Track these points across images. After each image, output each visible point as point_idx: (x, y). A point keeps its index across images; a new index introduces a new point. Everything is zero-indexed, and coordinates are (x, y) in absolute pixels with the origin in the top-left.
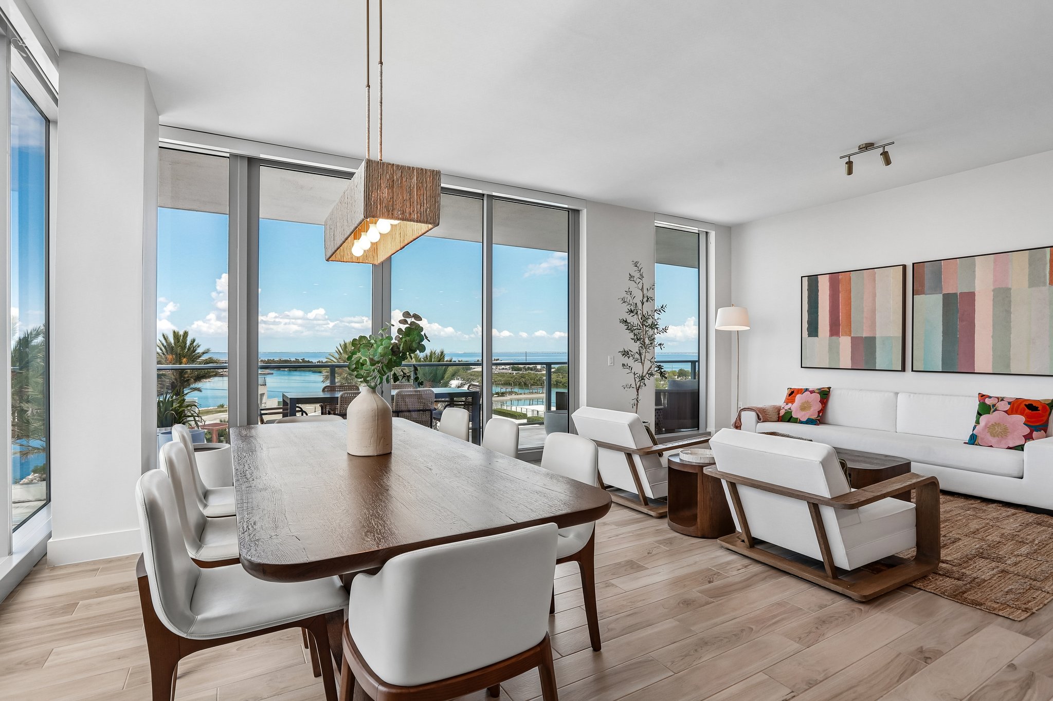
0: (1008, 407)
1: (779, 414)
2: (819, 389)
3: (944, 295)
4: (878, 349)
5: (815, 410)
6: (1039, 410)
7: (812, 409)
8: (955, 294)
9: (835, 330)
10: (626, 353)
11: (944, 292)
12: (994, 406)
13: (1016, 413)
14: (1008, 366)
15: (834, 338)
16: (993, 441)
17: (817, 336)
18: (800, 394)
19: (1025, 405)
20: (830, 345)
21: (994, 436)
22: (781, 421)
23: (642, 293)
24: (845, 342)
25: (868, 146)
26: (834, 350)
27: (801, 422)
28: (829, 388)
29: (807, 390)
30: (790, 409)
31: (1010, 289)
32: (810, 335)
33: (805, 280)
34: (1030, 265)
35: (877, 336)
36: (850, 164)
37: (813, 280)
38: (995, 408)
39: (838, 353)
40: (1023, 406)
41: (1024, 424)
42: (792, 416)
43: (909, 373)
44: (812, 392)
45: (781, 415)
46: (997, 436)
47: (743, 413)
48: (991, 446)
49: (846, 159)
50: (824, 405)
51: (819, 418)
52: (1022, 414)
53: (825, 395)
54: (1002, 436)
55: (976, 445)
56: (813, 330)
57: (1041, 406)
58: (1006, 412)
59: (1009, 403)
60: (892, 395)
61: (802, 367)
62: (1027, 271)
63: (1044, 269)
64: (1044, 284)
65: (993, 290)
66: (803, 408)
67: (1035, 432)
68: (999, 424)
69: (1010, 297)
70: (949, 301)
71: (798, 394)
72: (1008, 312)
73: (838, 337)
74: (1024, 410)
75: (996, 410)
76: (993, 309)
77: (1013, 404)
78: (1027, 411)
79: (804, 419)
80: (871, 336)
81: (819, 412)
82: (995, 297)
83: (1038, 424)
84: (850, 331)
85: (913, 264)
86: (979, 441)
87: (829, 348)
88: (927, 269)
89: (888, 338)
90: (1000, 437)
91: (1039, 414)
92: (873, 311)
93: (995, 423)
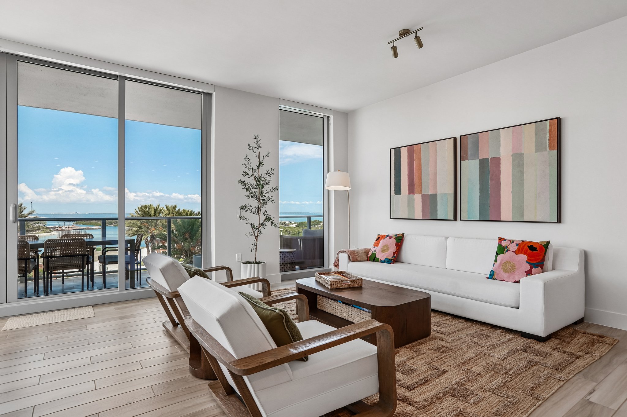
0: (516, 248)
1: (368, 255)
2: (396, 235)
3: (480, 160)
4: (438, 204)
5: (391, 252)
6: (537, 250)
7: (389, 251)
8: (488, 159)
9: (411, 191)
10: (244, 208)
11: (481, 158)
12: (507, 247)
13: (522, 253)
14: (522, 215)
15: (411, 195)
16: (505, 276)
17: (400, 194)
18: (383, 239)
19: (528, 246)
20: (409, 201)
21: (506, 272)
22: (369, 261)
23: (258, 159)
24: (418, 198)
25: (405, 33)
26: (411, 204)
27: (382, 262)
28: (403, 234)
29: (388, 236)
30: (375, 251)
31: (523, 154)
32: (396, 194)
33: (393, 151)
34: (536, 134)
35: (438, 193)
36: (394, 48)
37: (397, 151)
38: (507, 249)
39: (413, 207)
40: (526, 247)
41: (526, 262)
42: (376, 257)
43: (458, 222)
44: (391, 238)
45: (369, 256)
46: (508, 272)
47: (340, 255)
48: (504, 280)
49: (391, 45)
50: (398, 248)
51: (394, 258)
52: (525, 254)
53: (400, 240)
54: (510, 272)
55: (494, 279)
56: (398, 191)
57: (539, 247)
58: (514, 252)
59: (517, 245)
60: (444, 239)
61: (391, 218)
62: (534, 139)
63: (545, 138)
64: (546, 150)
65: (512, 155)
66: (383, 250)
67: (533, 269)
68: (509, 261)
69: (523, 160)
70: (484, 163)
71: (382, 239)
72: (522, 172)
73: (413, 195)
74: (527, 251)
75: (508, 250)
76: (512, 170)
77: (520, 245)
78: (529, 251)
79: (383, 259)
80: (434, 193)
81: (394, 253)
82: (513, 160)
83: (536, 262)
84: (421, 190)
85: (460, 136)
86: (495, 276)
87: (408, 203)
88: (470, 140)
89: (445, 194)
90: (509, 272)
91: (537, 253)
92: (435, 174)
93: (507, 261)
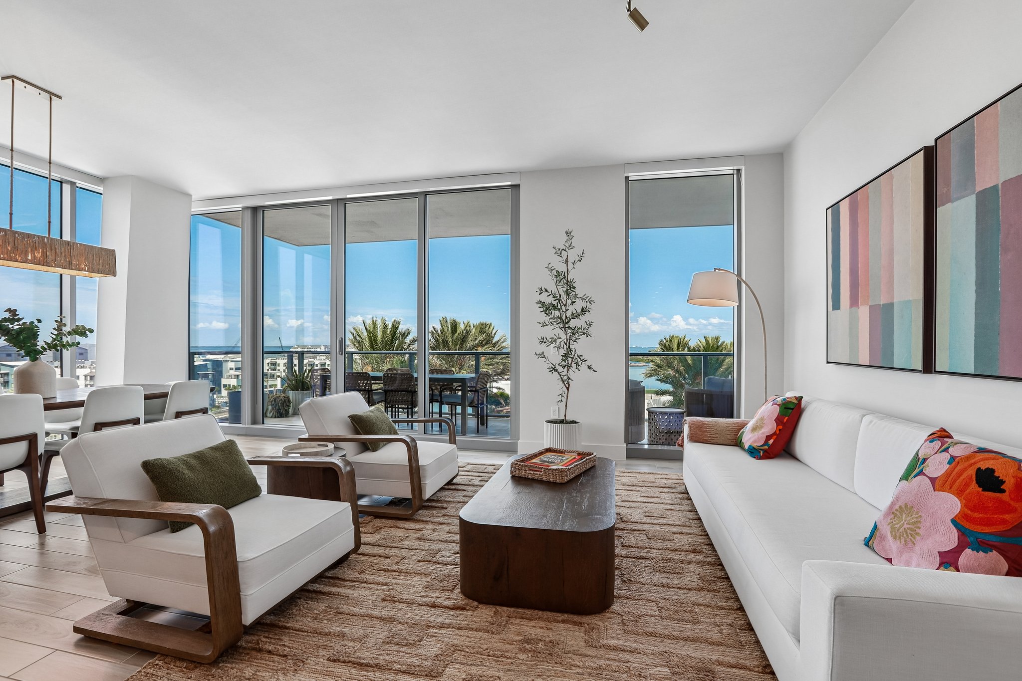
0: (943, 470)
1: (738, 434)
2: (785, 399)
3: (979, 195)
4: (896, 327)
5: (763, 433)
6: (1003, 491)
7: (763, 430)
8: (995, 187)
9: (854, 298)
11: (980, 188)
12: (924, 461)
13: (950, 490)
15: (854, 309)
17: (839, 308)
19: (979, 468)
20: (851, 323)
21: (896, 538)
24: (863, 316)
26: (854, 331)
27: (746, 450)
28: (800, 399)
29: (776, 399)
30: (746, 428)
32: (834, 307)
33: (829, 214)
35: (895, 302)
38: (922, 467)
39: (857, 337)
40: (972, 472)
41: (953, 521)
42: (742, 440)
43: (932, 376)
44: (774, 403)
48: (891, 561)
50: (781, 427)
51: (766, 447)
52: (959, 493)
53: (789, 410)
54: (905, 541)
55: (874, 551)
56: (837, 300)
57: (1013, 481)
58: (933, 480)
59: (955, 459)
61: (827, 362)
66: (756, 427)
67: (968, 551)
68: (912, 508)
73: (857, 308)
74: (967, 485)
75: (921, 473)
77: (961, 461)
78: (974, 487)
79: (748, 445)
80: (888, 302)
81: (768, 438)
83: (987, 530)
84: (868, 296)
86: (879, 543)
87: (850, 327)
89: (907, 303)
90: (903, 540)
91: (1001, 501)
92: (890, 253)
93: (906, 505)
